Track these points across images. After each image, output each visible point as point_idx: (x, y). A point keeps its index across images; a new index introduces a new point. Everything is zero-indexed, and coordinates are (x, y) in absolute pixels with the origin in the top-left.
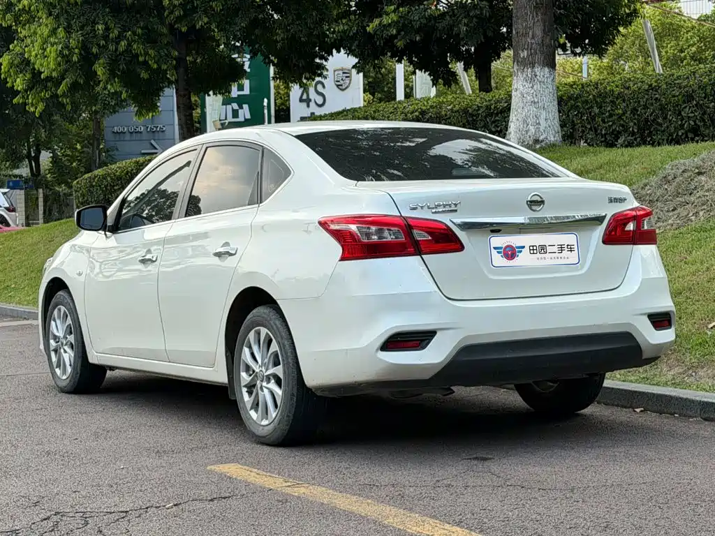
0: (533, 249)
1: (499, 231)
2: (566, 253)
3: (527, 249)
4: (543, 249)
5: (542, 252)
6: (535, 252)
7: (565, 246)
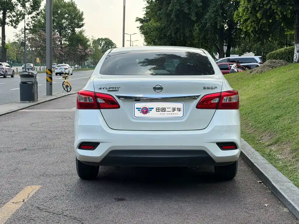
0: (158, 110)
1: (139, 100)
2: (176, 112)
3: (155, 109)
4: (164, 110)
5: (163, 111)
6: (159, 111)
7: (176, 109)
